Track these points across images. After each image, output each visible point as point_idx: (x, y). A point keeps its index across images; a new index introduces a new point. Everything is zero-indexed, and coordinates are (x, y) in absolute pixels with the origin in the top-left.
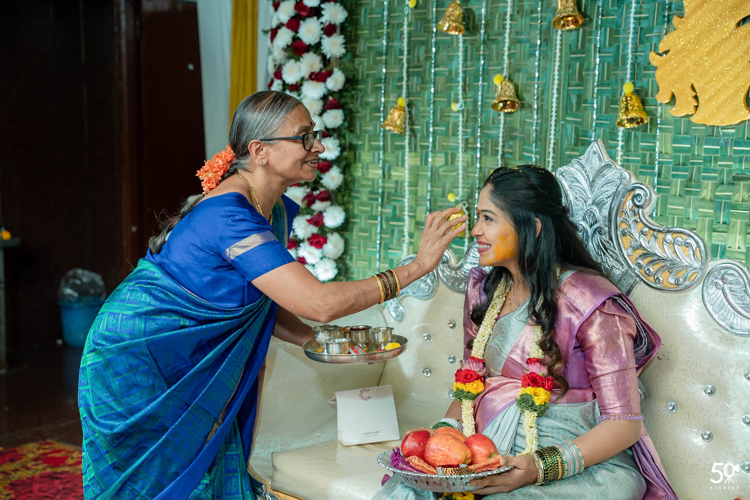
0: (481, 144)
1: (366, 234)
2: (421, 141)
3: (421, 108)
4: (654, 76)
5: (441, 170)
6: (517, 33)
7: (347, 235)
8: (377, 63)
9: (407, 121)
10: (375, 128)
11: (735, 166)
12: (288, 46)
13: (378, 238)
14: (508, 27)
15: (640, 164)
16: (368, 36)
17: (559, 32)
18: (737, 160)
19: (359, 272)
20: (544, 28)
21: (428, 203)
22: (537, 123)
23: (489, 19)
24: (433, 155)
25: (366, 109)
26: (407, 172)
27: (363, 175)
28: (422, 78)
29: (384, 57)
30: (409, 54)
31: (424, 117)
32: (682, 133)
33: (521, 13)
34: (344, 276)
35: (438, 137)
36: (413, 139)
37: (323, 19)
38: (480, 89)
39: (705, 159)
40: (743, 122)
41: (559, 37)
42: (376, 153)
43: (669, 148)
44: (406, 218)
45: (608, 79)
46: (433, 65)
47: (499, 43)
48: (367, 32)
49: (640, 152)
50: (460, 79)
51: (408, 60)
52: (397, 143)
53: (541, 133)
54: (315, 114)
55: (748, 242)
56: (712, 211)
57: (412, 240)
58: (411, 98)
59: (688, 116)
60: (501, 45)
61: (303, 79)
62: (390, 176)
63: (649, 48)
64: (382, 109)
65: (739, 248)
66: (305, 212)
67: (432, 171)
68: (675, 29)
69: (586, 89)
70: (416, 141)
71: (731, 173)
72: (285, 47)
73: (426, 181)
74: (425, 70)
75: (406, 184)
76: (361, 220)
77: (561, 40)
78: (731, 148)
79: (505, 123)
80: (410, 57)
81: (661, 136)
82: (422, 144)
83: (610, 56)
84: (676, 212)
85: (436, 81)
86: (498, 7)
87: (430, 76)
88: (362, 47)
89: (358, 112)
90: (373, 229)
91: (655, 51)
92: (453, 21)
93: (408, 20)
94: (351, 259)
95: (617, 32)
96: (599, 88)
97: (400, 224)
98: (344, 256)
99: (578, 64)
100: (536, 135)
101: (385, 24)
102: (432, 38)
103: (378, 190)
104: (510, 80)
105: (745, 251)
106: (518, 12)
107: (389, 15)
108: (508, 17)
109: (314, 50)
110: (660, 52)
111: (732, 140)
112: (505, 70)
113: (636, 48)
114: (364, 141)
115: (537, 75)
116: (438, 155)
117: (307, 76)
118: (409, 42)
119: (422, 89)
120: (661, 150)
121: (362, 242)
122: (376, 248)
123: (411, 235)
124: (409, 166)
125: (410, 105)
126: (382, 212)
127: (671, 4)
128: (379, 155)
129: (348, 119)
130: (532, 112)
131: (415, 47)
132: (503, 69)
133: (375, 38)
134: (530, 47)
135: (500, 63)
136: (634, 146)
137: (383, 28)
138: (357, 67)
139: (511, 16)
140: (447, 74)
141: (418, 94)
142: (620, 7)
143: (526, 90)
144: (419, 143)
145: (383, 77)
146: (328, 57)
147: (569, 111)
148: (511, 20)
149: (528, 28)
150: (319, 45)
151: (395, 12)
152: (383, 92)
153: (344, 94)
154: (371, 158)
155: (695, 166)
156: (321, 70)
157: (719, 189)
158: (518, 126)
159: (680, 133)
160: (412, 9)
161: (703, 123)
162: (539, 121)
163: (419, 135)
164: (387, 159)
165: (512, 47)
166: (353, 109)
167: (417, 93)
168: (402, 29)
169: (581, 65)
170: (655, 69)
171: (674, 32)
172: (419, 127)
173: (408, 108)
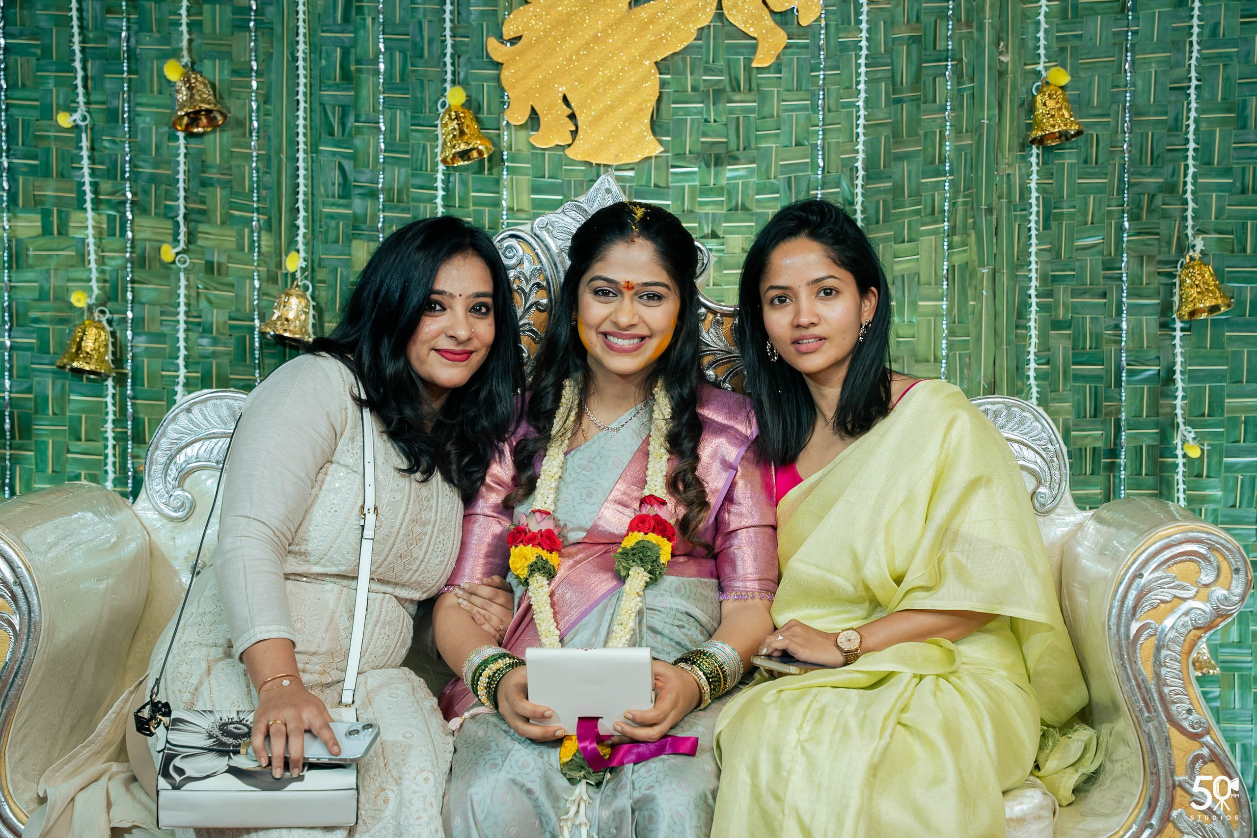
0: (134, 194)
4: (498, 78)
5: (31, 246)
22: (258, 155)
24: (11, 216)
32: (547, 176)
35: (22, 179)
40: (649, 158)
43: (525, 201)
45: (403, 80)
49: (472, 208)
50: (78, 65)
53: (265, 174)
59: (561, 148)
68: (527, 3)
69: (359, 96)
79: (186, 155)
81: (509, 180)
83: (405, 40)
85: (12, 65)
91: (497, 36)
96: (388, 95)
99: (339, 50)
100: (257, 177)
110: (506, 38)
111: (631, 187)
112: (184, 53)
113: (455, 29)
115: (254, 65)
116: (25, 215)
120: (511, 205)
130: (247, 135)
132: (180, 50)
134: (233, 14)
135: (171, 38)
136: (459, 198)
140: (39, 51)
143: (230, 93)
147: (324, 136)
158: (218, 162)
159: (544, 177)
161: (584, 159)
162: (262, 152)
165: (192, 11)
169: (345, 53)
170: (498, 65)
171: (526, 6)
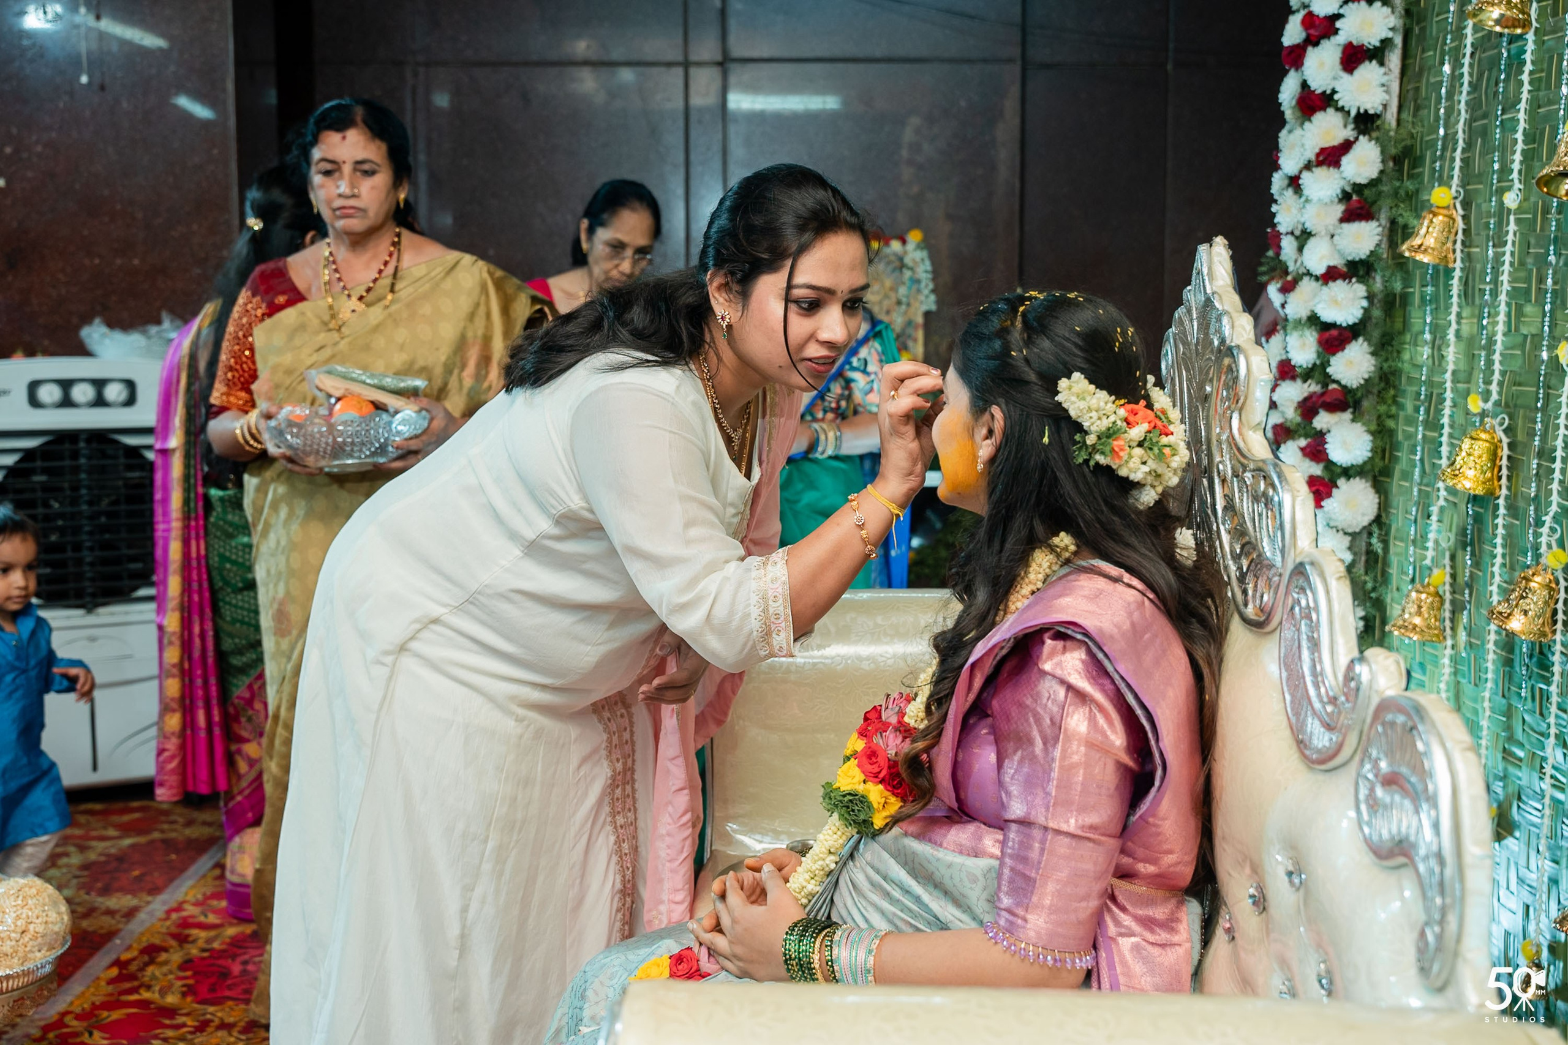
1: (1405, 484)
2: (1480, 281)
3: (1484, 208)
7: (1387, 484)
9: (1460, 236)
12: (1295, 102)
26: (1451, 349)
27: (1411, 359)
28: (1487, 141)
30: (1474, 87)
31: (1483, 226)
37: (1341, 39)
44: (1445, 450)
46: (1500, 107)
51: (1469, 103)
54: (1329, 233)
58: (1467, 187)
61: (1308, 166)
66: (1302, 432)
70: (1474, 280)
74: (1492, 121)
76: (1403, 453)
80: (1474, 95)
85: (1505, 143)
97: (1437, 462)
98: (1372, 528)
101: (1450, 30)
109: (1329, 103)
117: (1313, 158)
119: (1487, 164)
121: (1400, 499)
124: (1457, 336)
125: (1466, 204)
126: (1424, 436)
131: (1484, 73)
133: (1439, 64)
141: (1480, 177)
144: (1479, 286)
145: (1439, 146)
146: (1353, 115)
150: (1334, 90)
152: (1436, 177)
153: (1382, 187)
163: (1478, 266)
166: (1399, 220)
167: (1480, 175)
172: (1477, 250)
173: (1464, 209)
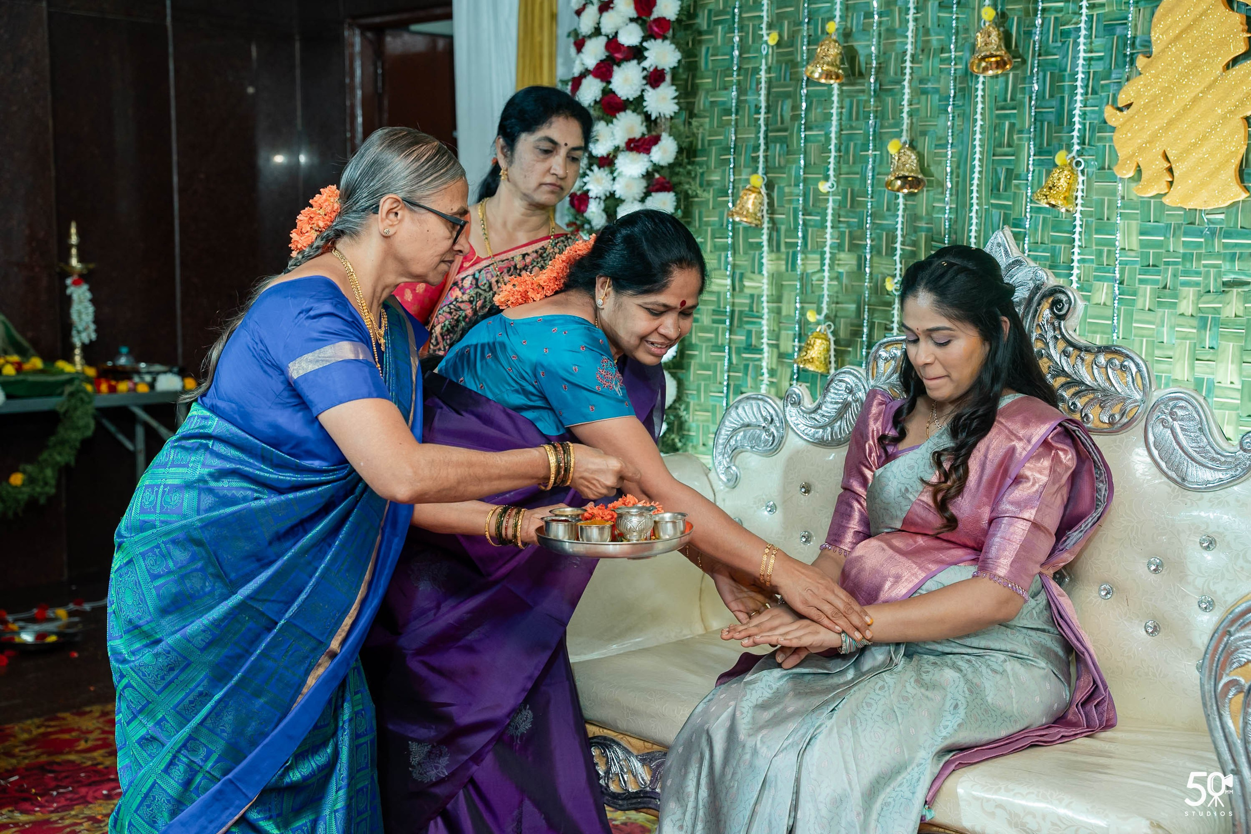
0: (872, 241)
1: (710, 373)
2: (786, 237)
3: (787, 190)
4: (1111, 139)
5: (814, 278)
6: (921, 81)
7: (680, 373)
8: (723, 125)
9: (765, 207)
10: (721, 219)
11: (1226, 266)
12: (596, 102)
13: (726, 378)
14: (908, 71)
15: (1094, 266)
16: (710, 86)
17: (981, 79)
18: (1228, 258)
19: (698, 427)
20: (959, 73)
21: (797, 326)
22: (951, 208)
23: (882, 60)
24: (803, 256)
25: (709, 192)
26: (765, 281)
28: (787, 146)
29: (733, 117)
30: (768, 111)
31: (790, 201)
32: (1152, 220)
33: (926, 51)
34: (678, 434)
35: (810, 230)
36: (775, 234)
37: (646, 64)
38: (870, 160)
39: (1184, 256)
40: (1236, 203)
41: (980, 86)
42: (723, 254)
43: (1134, 241)
44: (765, 348)
45: (1048, 145)
46: (803, 127)
47: (896, 95)
48: (710, 80)
49: (1094, 248)
50: (833, 147)
51: (767, 120)
52: (751, 240)
53: (956, 221)
54: (635, 199)
55: (1244, 373)
56: (1195, 331)
57: (774, 380)
58: (769, 175)
59: (1160, 196)
60: (898, 97)
61: (617, 149)
62: (742, 287)
63: (1105, 100)
64: (730, 191)
65: (1232, 383)
67: (801, 279)
68: (1140, 74)
69: (1018, 159)
70: (779, 236)
71: (1220, 277)
72: (592, 104)
73: (793, 294)
74: (792, 134)
75: (764, 299)
76: (701, 352)
77: (984, 90)
78: (1219, 241)
79: (905, 210)
80: (770, 115)
81: (1121, 225)
82: (788, 240)
83: (1051, 112)
84: (1145, 332)
85: (808, 150)
86: (894, 43)
87: (799, 143)
88: (702, 101)
89: (697, 196)
90: (719, 363)
91: (1113, 105)
92: (828, 64)
93: (766, 64)
94: (687, 409)
95: (1062, 79)
96: (1036, 158)
97: (758, 356)
98: (677, 405)
99: (1007, 123)
100: (950, 225)
101: (735, 68)
102: (802, 88)
103: (725, 308)
104: (912, 147)
105: (1240, 387)
106: (923, 51)
107: (740, 55)
108: (908, 57)
109: (633, 107)
110: (1120, 105)
111: (1221, 228)
112: (904, 133)
113: (1086, 100)
114: (705, 238)
115: (950, 139)
116: (810, 256)
117: (623, 145)
118: (768, 94)
119: (788, 161)
120: (1123, 245)
121: (703, 383)
122: (722, 392)
123: (772, 373)
124: (768, 272)
125: (770, 186)
126: (730, 339)
127: (1134, 38)
128: (727, 257)
129: (682, 207)
130: (943, 193)
131: (777, 102)
132: (902, 131)
133: (720, 89)
134: (940, 101)
135: (898, 123)
136: (1086, 240)
137: (732, 75)
138: (695, 130)
139: (913, 56)
140: (823, 139)
141: (781, 169)
142: (1063, 43)
143: (935, 161)
144: (783, 240)
145: (732, 146)
146: (653, 117)
147: (995, 192)
148: (912, 62)
149: (936, 73)
150: (640, 99)
151: (749, 53)
152: (732, 166)
153: (677, 169)
154: (715, 261)
155: (1170, 267)
156: (643, 135)
157: (1204, 299)
158: (924, 214)
159: (1149, 221)
160: (772, 47)
161: (1179, 205)
162: (954, 206)
163: (783, 228)
164: (737, 262)
165: (914, 102)
166: (690, 192)
167: (780, 167)
168: (758, 76)
169: (1012, 126)
170: (1113, 129)
171: (1139, 77)
172: (783, 216)
173: (767, 189)
